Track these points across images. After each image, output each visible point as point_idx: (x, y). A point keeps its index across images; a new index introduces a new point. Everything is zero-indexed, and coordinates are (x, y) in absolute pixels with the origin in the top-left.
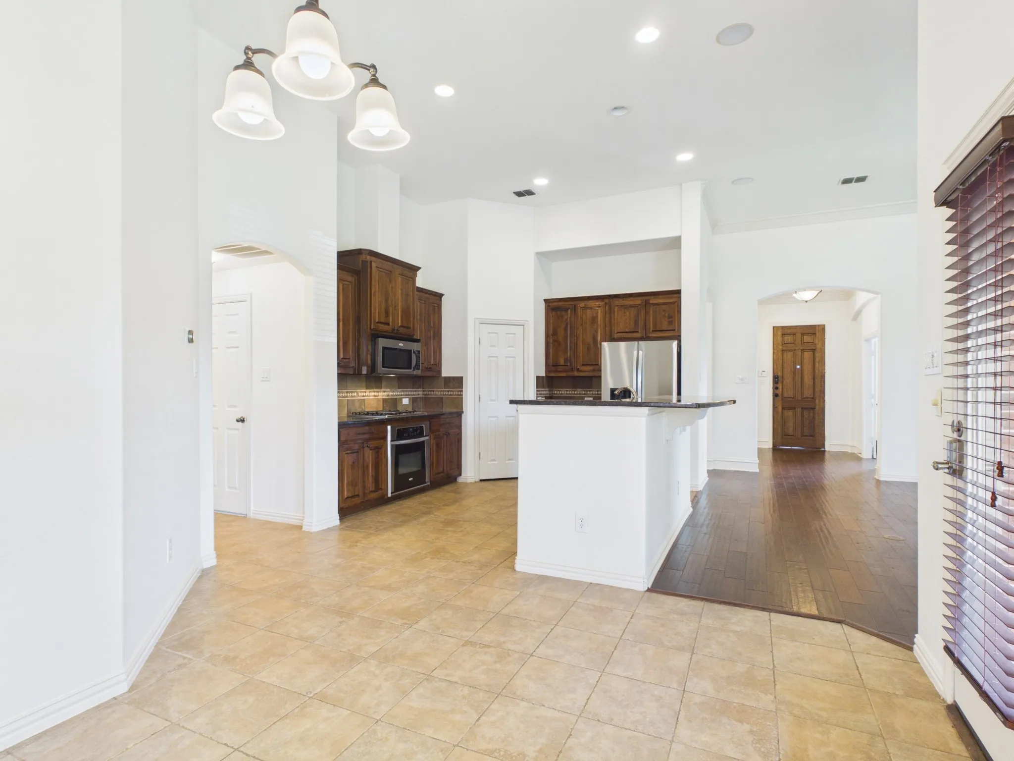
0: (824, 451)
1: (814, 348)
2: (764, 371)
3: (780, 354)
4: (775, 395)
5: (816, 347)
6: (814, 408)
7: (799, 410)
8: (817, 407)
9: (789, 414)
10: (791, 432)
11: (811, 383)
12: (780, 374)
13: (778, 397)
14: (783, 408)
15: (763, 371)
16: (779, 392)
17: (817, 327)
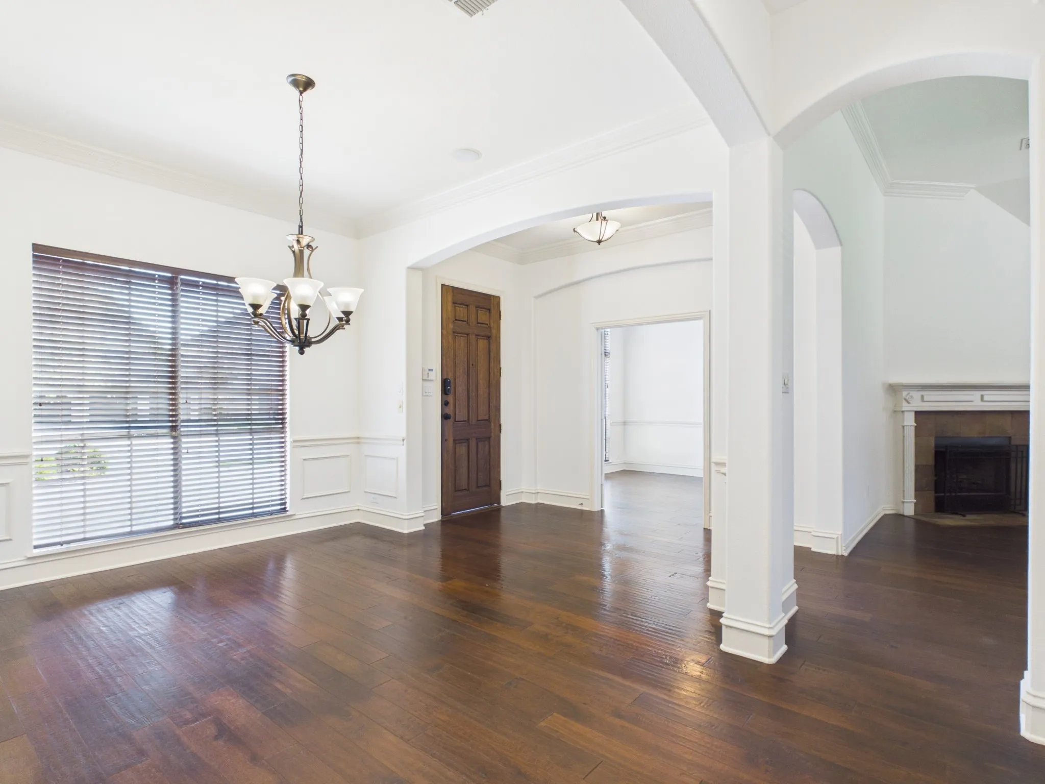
0: (499, 509)
1: (489, 334)
2: (432, 370)
3: (450, 338)
4: (445, 417)
5: (490, 331)
6: (489, 438)
7: (473, 443)
8: (492, 434)
9: (462, 450)
10: (463, 484)
11: (486, 395)
12: (450, 377)
13: (449, 420)
14: (454, 440)
15: (430, 370)
16: (450, 410)
17: (492, 297)
